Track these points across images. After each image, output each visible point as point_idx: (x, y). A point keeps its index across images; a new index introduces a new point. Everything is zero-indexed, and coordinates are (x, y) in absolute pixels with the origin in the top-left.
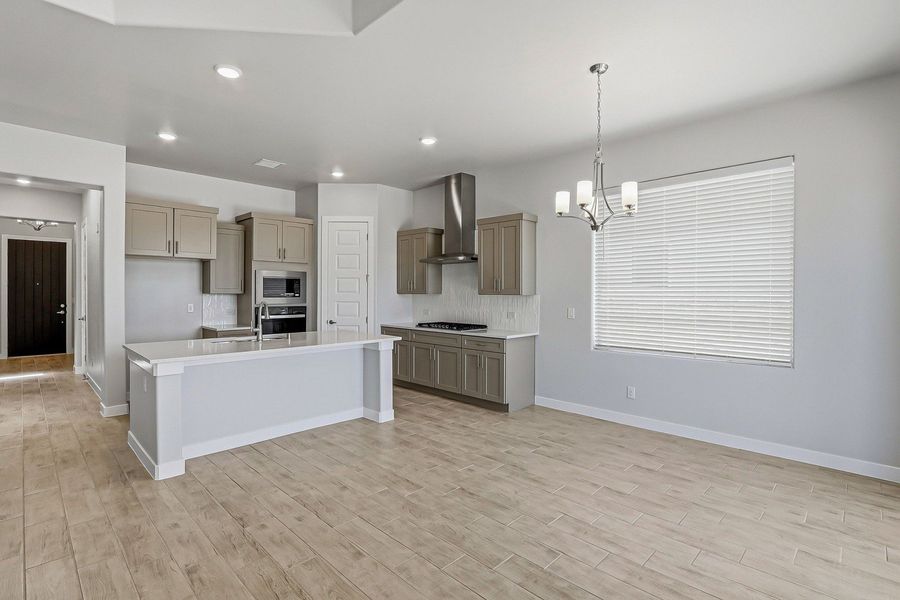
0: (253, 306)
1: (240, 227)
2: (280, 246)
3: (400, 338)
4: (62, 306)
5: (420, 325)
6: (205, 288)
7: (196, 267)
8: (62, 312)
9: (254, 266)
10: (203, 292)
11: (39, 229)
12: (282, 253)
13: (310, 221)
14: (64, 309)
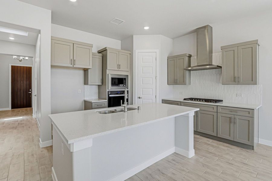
0: (107, 90)
1: (100, 54)
2: (118, 63)
3: (198, 109)
4: (30, 90)
5: (185, 99)
6: (86, 82)
7: (82, 72)
8: (30, 92)
9: (108, 72)
10: (85, 84)
11: (21, 61)
12: (119, 66)
13: (130, 52)
14: (31, 91)
